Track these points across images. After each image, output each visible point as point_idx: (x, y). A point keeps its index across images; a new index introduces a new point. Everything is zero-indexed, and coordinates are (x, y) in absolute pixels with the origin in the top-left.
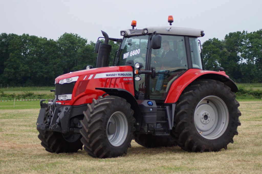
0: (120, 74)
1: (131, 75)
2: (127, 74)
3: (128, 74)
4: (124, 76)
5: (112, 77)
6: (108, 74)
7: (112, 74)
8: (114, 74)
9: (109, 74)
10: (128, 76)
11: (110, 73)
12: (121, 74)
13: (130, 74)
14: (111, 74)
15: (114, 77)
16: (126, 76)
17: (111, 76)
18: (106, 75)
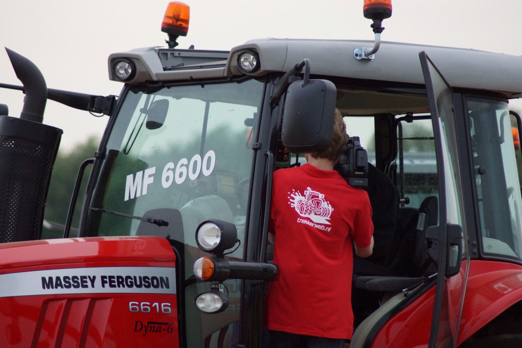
0: (111, 277)
1: (167, 287)
2: (145, 278)
3: (153, 278)
4: (134, 290)
5: (72, 291)
6: (51, 279)
7: (74, 278)
8: (82, 277)
9: (58, 278)
10: (152, 290)
11: (61, 273)
12: (119, 277)
13: (161, 278)
14: (65, 278)
15: (80, 291)
16: (143, 290)
17: (69, 287)
18: (44, 279)
